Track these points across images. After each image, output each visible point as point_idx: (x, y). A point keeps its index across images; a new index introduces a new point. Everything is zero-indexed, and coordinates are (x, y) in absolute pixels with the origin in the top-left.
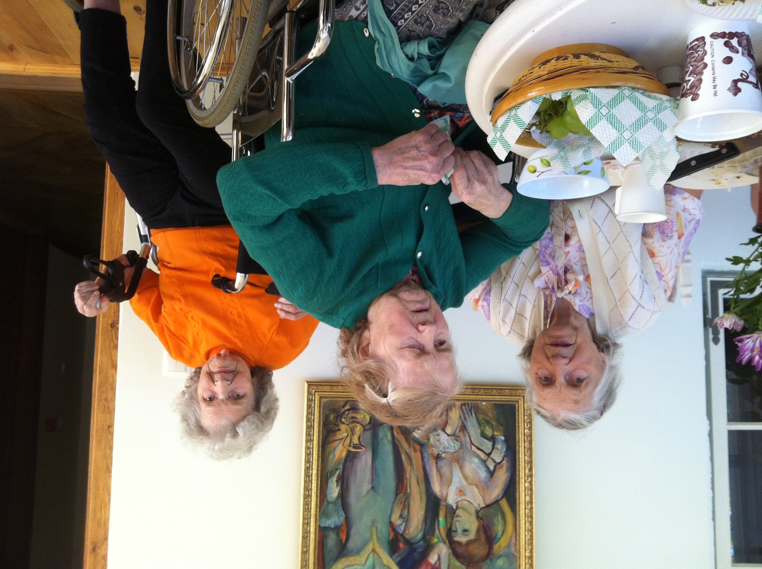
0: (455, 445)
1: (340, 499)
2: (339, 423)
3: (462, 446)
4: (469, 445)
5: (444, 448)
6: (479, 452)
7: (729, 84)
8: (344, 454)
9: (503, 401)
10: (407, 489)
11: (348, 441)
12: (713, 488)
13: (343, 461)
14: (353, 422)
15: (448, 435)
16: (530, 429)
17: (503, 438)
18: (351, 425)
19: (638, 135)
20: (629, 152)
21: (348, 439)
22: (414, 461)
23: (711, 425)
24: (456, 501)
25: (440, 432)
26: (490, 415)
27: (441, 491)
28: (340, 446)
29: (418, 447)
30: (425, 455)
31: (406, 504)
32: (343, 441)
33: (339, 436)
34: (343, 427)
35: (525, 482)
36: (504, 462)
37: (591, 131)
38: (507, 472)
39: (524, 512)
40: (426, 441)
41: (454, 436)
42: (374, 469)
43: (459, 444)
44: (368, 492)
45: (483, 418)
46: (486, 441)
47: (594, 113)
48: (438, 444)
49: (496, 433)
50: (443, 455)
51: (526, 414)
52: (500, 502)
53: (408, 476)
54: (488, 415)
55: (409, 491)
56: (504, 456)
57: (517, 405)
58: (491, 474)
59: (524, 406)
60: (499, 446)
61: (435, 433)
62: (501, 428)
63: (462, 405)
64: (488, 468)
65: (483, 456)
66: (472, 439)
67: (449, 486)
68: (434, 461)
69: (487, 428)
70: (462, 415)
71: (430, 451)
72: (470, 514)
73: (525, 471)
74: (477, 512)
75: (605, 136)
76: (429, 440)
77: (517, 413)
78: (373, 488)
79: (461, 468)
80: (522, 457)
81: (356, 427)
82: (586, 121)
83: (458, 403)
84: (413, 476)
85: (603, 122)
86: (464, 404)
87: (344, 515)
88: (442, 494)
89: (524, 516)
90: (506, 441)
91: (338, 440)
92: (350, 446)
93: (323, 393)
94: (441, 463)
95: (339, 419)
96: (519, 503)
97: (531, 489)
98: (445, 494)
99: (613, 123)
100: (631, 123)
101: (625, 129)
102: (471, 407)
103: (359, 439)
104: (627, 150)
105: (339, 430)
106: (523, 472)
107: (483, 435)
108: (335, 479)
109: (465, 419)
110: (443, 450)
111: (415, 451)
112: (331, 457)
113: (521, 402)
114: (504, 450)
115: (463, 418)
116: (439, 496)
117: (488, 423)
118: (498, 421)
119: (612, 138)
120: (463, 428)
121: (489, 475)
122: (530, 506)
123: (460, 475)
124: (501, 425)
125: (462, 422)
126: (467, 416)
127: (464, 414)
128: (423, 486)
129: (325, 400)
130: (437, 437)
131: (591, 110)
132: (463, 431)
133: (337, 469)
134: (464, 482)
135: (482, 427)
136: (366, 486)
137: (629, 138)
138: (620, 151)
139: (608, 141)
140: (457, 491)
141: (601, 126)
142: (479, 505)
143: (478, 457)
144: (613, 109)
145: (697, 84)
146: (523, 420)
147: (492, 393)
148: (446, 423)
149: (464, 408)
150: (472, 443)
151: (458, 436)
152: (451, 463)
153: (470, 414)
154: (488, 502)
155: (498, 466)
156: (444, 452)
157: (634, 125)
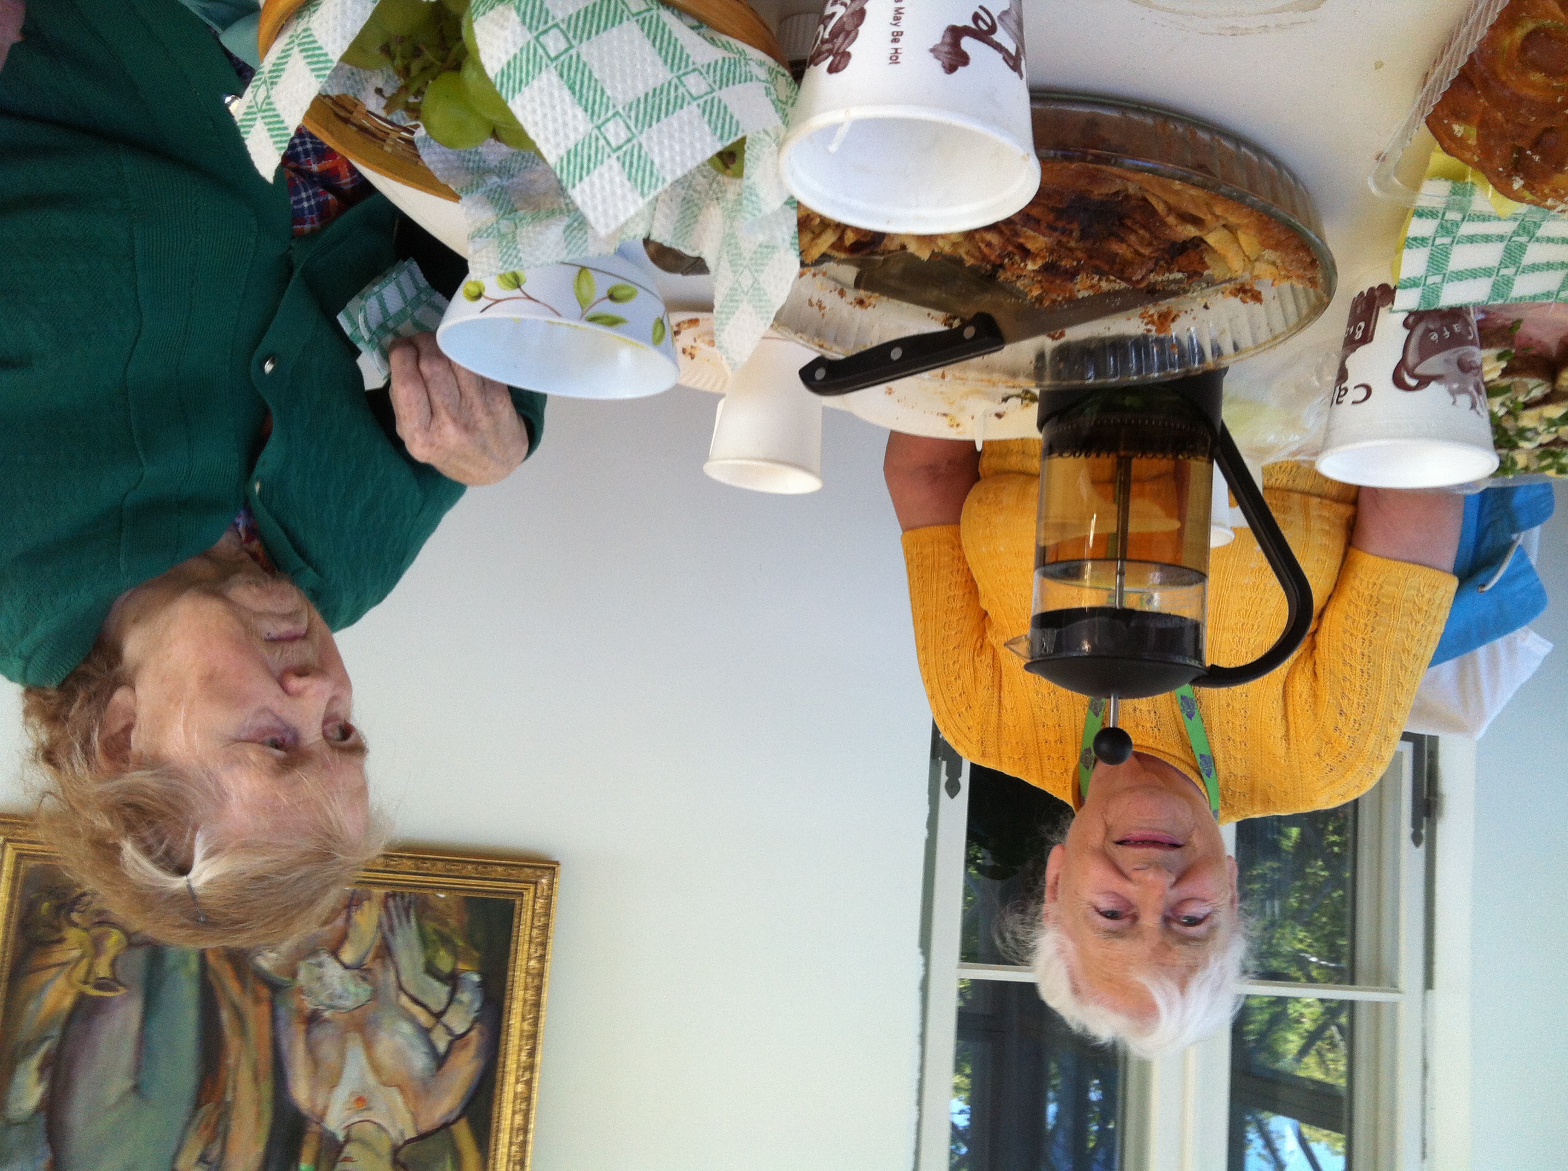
0: (360, 990)
1: (43, 1114)
2: (64, 923)
3: (375, 995)
4: (392, 990)
5: (331, 996)
6: (416, 1010)
7: (936, 36)
8: (68, 1002)
9: (487, 892)
10: (224, 1094)
11: (81, 971)
12: (920, 1103)
13: (62, 1019)
14: (101, 923)
15: (346, 967)
16: (542, 958)
17: (476, 978)
18: (96, 931)
19: (650, 138)
20: (619, 191)
21: (85, 963)
22: (252, 1026)
23: (927, 965)
24: (346, 1124)
25: (325, 957)
26: (453, 922)
27: (312, 1099)
28: (60, 983)
29: (265, 993)
30: (282, 1012)
31: (221, 1128)
32: (68, 969)
33: (59, 955)
34: (73, 935)
35: (517, 1082)
36: (473, 1033)
37: (510, 104)
38: (476, 1056)
39: (505, 1150)
40: (287, 979)
41: (359, 969)
42: (143, 1042)
43: (369, 988)
44: (122, 1099)
45: (436, 932)
46: (437, 984)
47: (521, 43)
48: (316, 986)
49: (461, 966)
50: (327, 1014)
51: (537, 924)
52: (454, 1127)
53: (231, 1061)
54: (446, 924)
55: (229, 1098)
56: (476, 1020)
57: (518, 902)
58: (440, 1060)
59: (534, 906)
60: (465, 996)
61: (313, 961)
62: (476, 954)
63: (387, 896)
64: (432, 1047)
65: (424, 1018)
66: (403, 978)
67: (333, 1086)
68: (302, 1027)
69: (442, 953)
70: (385, 919)
71: (293, 1003)
72: (378, 1155)
73: (519, 1055)
74: (396, 1150)
75: (551, 127)
76: (294, 975)
77: (516, 920)
78: (136, 1088)
79: (369, 1046)
80: (516, 1023)
81: (107, 935)
82: (498, 69)
83: (379, 892)
84: (244, 1060)
85: (548, 80)
86: (394, 895)
87: (49, 1155)
88: (314, 1106)
89: (505, 1160)
90: (482, 985)
91: (55, 965)
92: (85, 982)
93: (26, 846)
94: (319, 1033)
95: (63, 912)
96: (498, 1131)
97: (528, 1099)
98: (319, 1107)
99: (577, 87)
100: (631, 97)
101: (610, 113)
102: (410, 902)
103: (113, 964)
104: (612, 181)
105: (61, 941)
106: (515, 1057)
107: (431, 970)
108: (34, 1062)
109: (392, 929)
110: (328, 1002)
111: (257, 1001)
112: (31, 1007)
113: (528, 897)
114: (477, 1005)
115: (386, 928)
116: (306, 1113)
117: (445, 941)
118: (469, 937)
119: (572, 136)
120: (385, 951)
121: (433, 1065)
122: (521, 1138)
123: (363, 1060)
124: (476, 947)
125: (384, 938)
126: (396, 921)
127: (390, 918)
128: (267, 1088)
129: (32, 864)
130: (317, 971)
131: (513, 32)
132: (383, 957)
133: (46, 1039)
134: (371, 1080)
135: (429, 951)
136: (120, 1083)
137: (621, 142)
138: (592, 184)
139: (558, 145)
140: (353, 1099)
141: (541, 90)
142: (402, 1133)
143: (412, 1019)
144: (581, 41)
145: (848, 27)
146: (527, 938)
147: (464, 873)
148: (343, 938)
149: (391, 903)
150: (401, 987)
151: (369, 970)
152: (346, 1032)
153: (404, 919)
154: (426, 1126)
155: (458, 1043)
156: (331, 1007)
157: (642, 106)
